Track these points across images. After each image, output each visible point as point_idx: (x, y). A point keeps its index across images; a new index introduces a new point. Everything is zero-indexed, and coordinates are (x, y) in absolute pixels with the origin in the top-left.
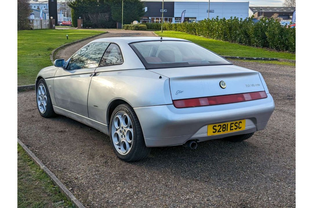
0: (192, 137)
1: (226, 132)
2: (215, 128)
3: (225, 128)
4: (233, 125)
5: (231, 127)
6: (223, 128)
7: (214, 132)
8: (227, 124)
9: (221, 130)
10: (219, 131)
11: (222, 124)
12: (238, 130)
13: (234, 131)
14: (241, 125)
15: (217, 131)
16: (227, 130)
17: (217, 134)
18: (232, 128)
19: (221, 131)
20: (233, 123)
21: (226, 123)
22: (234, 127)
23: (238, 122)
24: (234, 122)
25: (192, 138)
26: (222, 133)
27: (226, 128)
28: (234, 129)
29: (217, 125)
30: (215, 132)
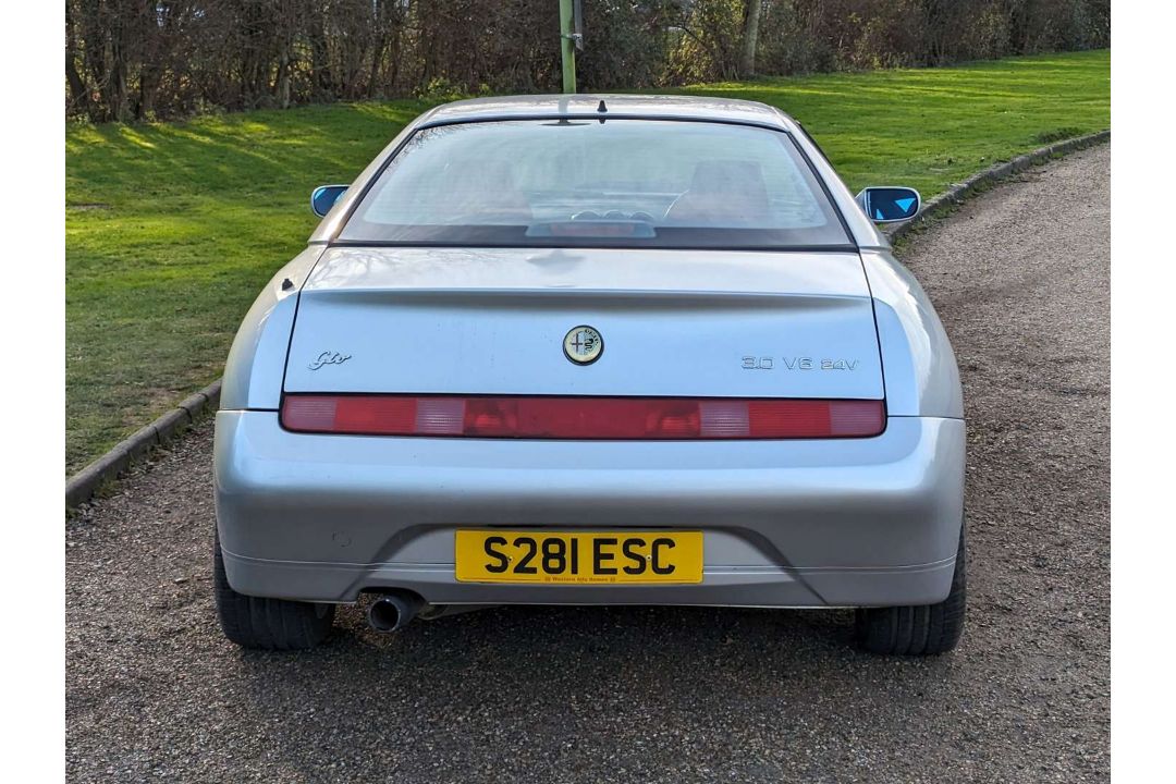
0: (373, 576)
1: (566, 578)
2: (495, 547)
3: (560, 556)
4: (617, 550)
5: (598, 557)
6: (548, 556)
7: (490, 568)
8: (574, 542)
9: (537, 562)
10: (520, 569)
11: (540, 537)
12: (649, 578)
13: (623, 579)
14: (666, 556)
15: (512, 566)
16: (575, 571)
17: (509, 577)
18: (604, 564)
19: (534, 571)
20: (613, 542)
21: (567, 537)
22: (620, 561)
23: (649, 537)
24: (622, 537)
25: (374, 579)
26: (541, 578)
27: (568, 556)
28: (621, 571)
29: (511, 536)
30: (502, 569)
